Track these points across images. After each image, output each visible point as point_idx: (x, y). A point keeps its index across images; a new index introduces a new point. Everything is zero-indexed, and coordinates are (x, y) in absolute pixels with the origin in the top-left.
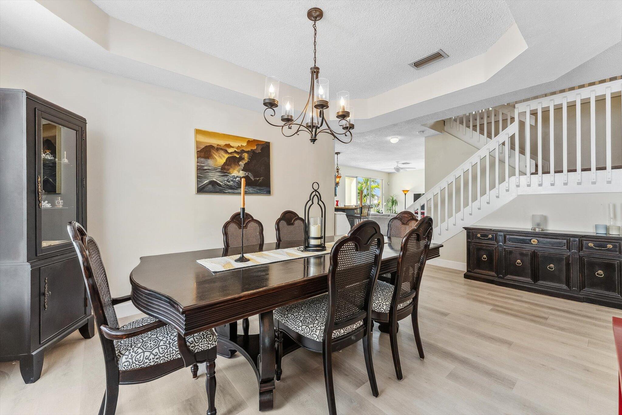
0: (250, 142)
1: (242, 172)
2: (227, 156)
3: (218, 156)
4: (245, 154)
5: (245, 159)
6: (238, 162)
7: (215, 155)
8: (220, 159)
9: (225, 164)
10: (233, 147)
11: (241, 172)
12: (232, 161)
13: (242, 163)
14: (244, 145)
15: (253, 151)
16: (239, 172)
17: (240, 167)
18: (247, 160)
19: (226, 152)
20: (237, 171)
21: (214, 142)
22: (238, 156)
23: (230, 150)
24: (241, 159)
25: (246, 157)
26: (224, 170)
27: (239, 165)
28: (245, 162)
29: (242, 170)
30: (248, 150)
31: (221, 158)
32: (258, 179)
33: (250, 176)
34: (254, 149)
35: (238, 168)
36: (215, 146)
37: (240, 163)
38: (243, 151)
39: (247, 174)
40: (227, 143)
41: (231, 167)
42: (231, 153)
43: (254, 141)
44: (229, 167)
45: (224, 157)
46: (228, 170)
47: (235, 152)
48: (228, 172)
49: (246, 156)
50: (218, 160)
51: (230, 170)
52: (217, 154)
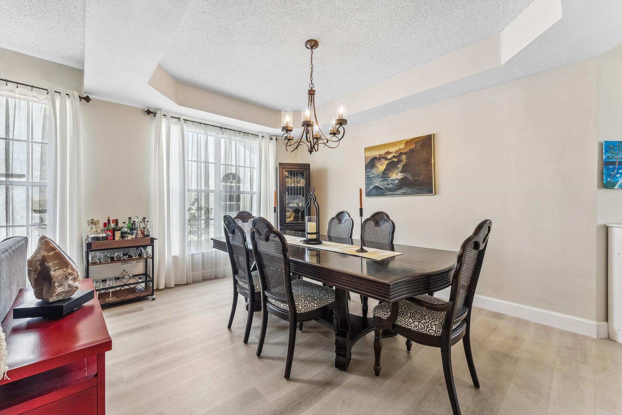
0: (408, 143)
1: (401, 174)
2: (386, 162)
3: (379, 164)
4: (403, 156)
5: (403, 160)
6: (397, 165)
7: (377, 165)
8: (381, 167)
9: (386, 170)
10: (392, 153)
11: (399, 174)
12: (392, 166)
13: (400, 166)
14: (402, 148)
15: (411, 151)
16: (397, 174)
17: (398, 170)
18: (405, 161)
19: (386, 159)
20: (396, 174)
21: (376, 153)
22: (396, 160)
23: (389, 157)
24: (399, 161)
25: (404, 159)
26: (385, 175)
27: (397, 168)
28: (402, 164)
29: (400, 172)
30: (406, 151)
31: (382, 165)
32: (417, 178)
33: (408, 176)
34: (412, 148)
35: (396, 171)
36: (378, 156)
37: (399, 166)
38: (401, 154)
39: (405, 175)
40: (387, 151)
41: (390, 172)
42: (391, 158)
43: (413, 140)
44: (388, 172)
45: (384, 164)
46: (388, 174)
47: (394, 157)
48: (388, 176)
49: (404, 157)
50: (380, 168)
51: (389, 175)
52: (379, 163)
